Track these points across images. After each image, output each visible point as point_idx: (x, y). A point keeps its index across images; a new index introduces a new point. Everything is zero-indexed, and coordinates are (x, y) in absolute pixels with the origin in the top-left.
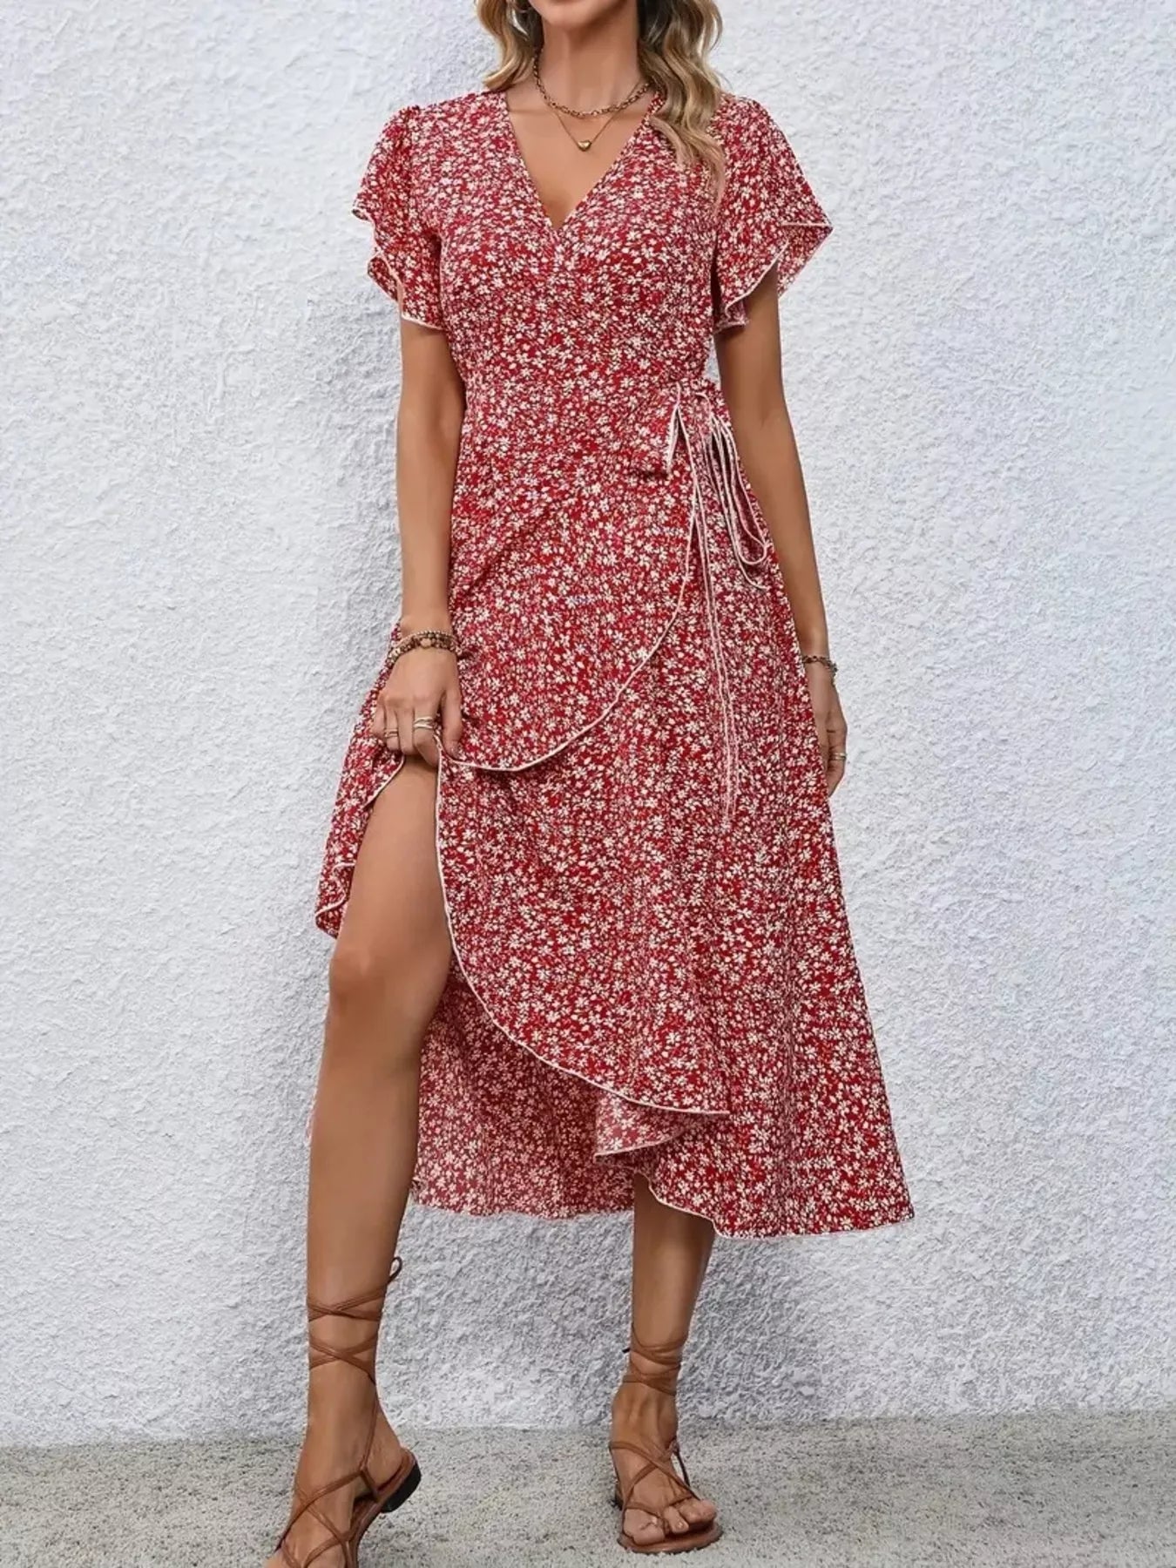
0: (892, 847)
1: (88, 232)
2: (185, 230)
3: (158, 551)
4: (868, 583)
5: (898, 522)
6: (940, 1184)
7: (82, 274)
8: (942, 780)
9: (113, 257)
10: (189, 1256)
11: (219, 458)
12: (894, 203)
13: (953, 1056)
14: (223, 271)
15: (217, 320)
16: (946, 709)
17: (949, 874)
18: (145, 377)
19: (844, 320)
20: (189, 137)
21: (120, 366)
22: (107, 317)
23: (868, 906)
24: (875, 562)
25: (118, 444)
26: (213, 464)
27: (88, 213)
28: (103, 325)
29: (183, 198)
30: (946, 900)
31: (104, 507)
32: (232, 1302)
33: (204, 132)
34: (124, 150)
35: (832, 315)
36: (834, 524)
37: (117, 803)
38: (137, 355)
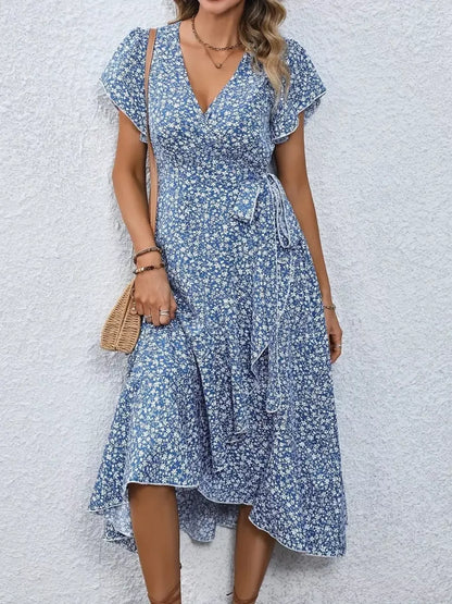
0: (415, 375)
1: (11, 69)
2: (61, 69)
3: (50, 229)
4: (404, 245)
5: (420, 214)
6: (437, 535)
7: (8, 91)
8: (441, 342)
9: (24, 83)
10: (74, 565)
11: (82, 184)
12: (427, 45)
13: (443, 475)
14: (80, 89)
15: (78, 114)
16: (443, 308)
17: (444, 387)
18: (41, 144)
19: (394, 113)
20: (62, 20)
21: (29, 137)
22: (21, 113)
23: (402, 403)
24: (408, 235)
25: (29, 177)
26: (79, 187)
27: (11, 60)
28: (20, 117)
29: (60, 52)
30: (442, 400)
31: (24, 207)
32: (95, 587)
33: (68, 17)
34: (28, 28)
35: (387, 110)
36: (387, 215)
37: (33, 353)
38: (38, 132)
